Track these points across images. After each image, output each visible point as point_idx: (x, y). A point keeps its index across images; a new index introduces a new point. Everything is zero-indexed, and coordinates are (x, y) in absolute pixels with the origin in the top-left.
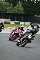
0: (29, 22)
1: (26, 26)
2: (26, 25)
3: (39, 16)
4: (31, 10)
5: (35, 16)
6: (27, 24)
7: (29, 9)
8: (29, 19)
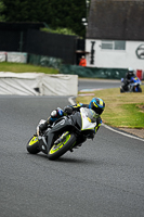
0: (23, 51)
1: (10, 67)
2: (12, 63)
3: (56, 31)
4: (29, 10)
5: (45, 29)
6: (13, 60)
7: (22, 4)
8: (21, 43)
